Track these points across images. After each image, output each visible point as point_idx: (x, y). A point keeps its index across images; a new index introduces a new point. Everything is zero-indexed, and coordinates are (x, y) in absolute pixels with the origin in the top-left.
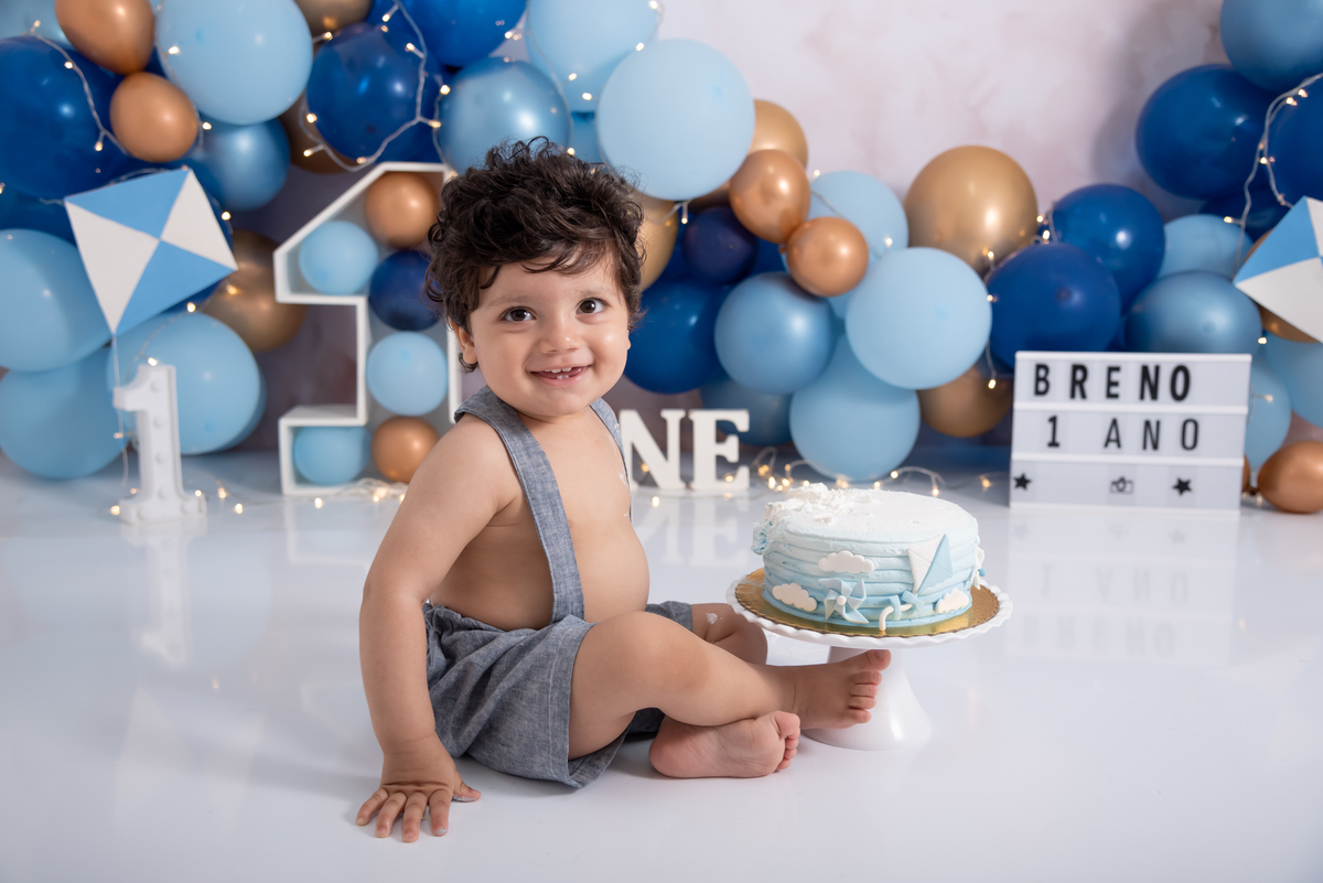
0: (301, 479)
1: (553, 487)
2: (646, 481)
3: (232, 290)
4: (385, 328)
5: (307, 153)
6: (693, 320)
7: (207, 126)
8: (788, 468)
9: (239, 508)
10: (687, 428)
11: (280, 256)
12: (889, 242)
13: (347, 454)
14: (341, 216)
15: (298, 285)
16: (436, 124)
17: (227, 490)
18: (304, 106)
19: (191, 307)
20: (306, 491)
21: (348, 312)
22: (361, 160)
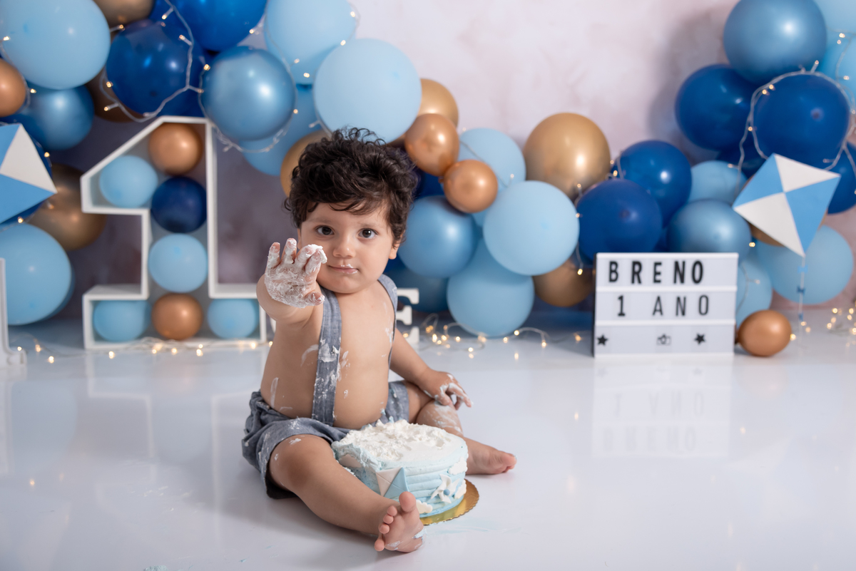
0: (98, 338)
3: (51, 206)
4: (161, 230)
5: (106, 109)
7: (33, 91)
8: (446, 328)
9: (51, 359)
11: (86, 180)
12: (512, 176)
13: (133, 319)
14: (130, 152)
15: (98, 199)
16: (200, 91)
17: (41, 346)
18: (104, 76)
19: (20, 220)
20: (102, 347)
21: (136, 220)
22: (147, 115)
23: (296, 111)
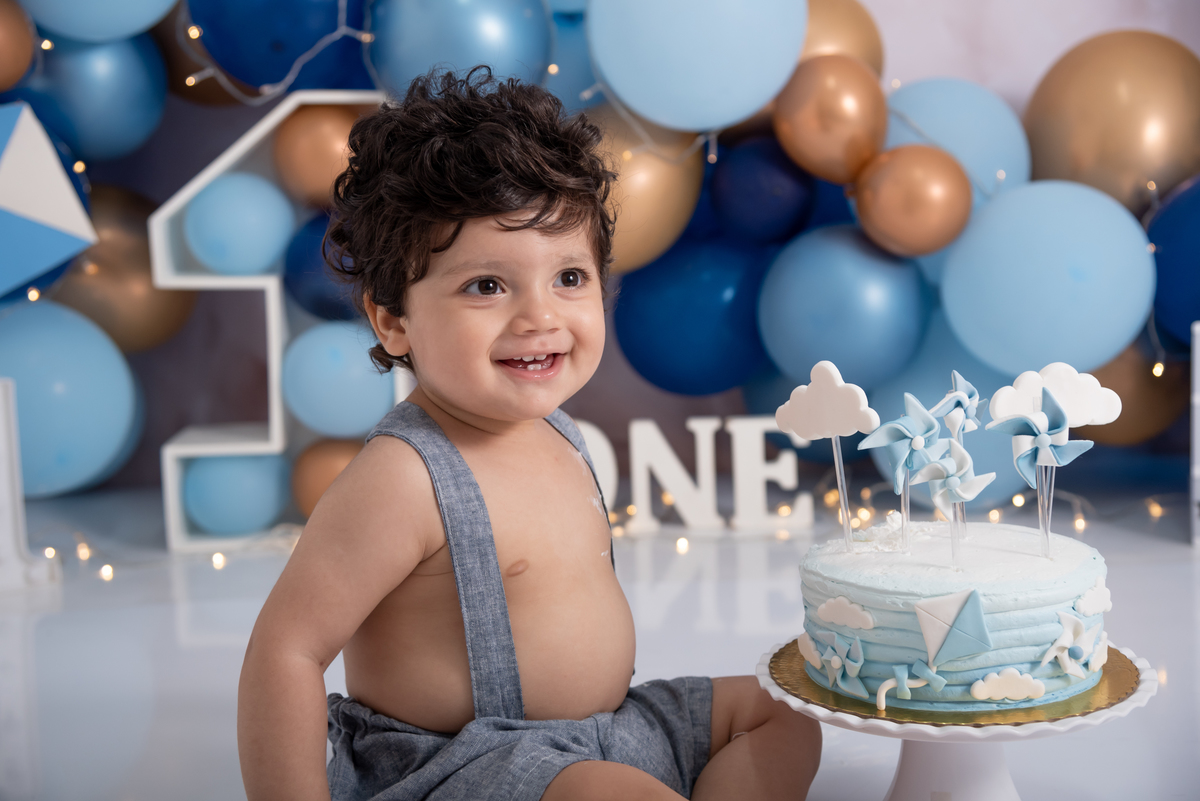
0: (194, 529)
1: (485, 530)
2: (668, 516)
3: (91, 268)
4: (303, 317)
5: (191, 81)
6: (728, 294)
7: (47, 45)
8: (866, 494)
9: (107, 572)
10: (723, 443)
11: (159, 223)
12: (1001, 175)
13: (258, 492)
14: (243, 166)
15: (185, 261)
16: (366, 37)
17: (90, 546)
18: (184, 16)
19: (33, 295)
20: (200, 546)
21: (257, 297)
22: (269, 91)
23: (553, 69)
